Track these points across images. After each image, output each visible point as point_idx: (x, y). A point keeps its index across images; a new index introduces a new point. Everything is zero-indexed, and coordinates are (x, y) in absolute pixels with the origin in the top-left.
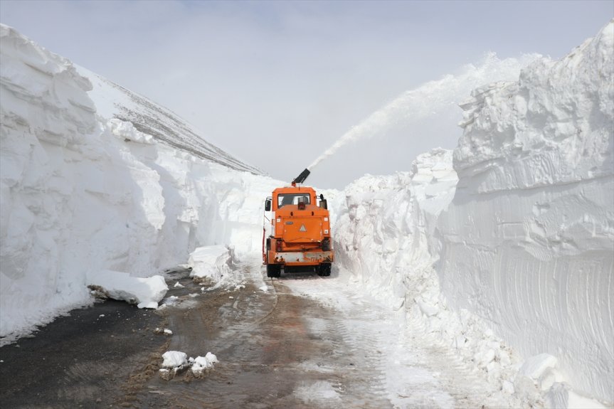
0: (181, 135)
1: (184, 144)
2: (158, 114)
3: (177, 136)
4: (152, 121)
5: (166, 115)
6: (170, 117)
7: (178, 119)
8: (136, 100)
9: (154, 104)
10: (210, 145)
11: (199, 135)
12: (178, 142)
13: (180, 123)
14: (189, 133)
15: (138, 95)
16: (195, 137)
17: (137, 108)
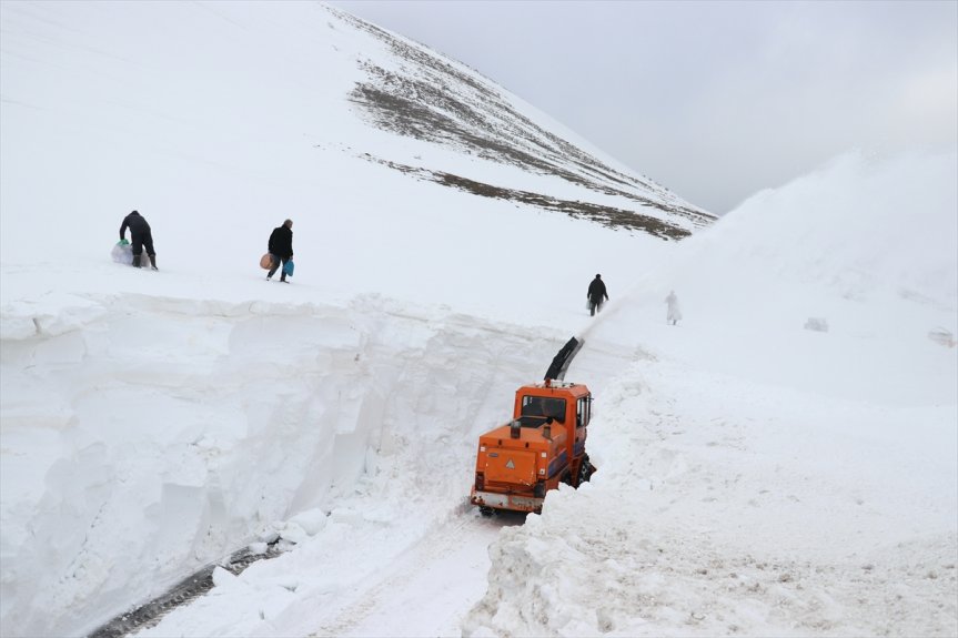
0: (490, 119)
1: (492, 137)
2: (445, 77)
3: (480, 121)
4: (432, 92)
5: (461, 77)
6: (470, 82)
7: (487, 84)
8: (401, 50)
9: (436, 56)
10: (547, 135)
12: (482, 133)
13: (487, 92)
14: (506, 113)
15: (406, 41)
16: (518, 122)
17: (403, 69)
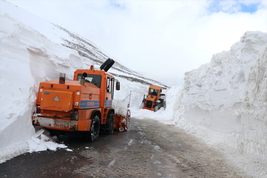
0: (96, 55)
1: (98, 59)
2: (84, 43)
3: (94, 55)
4: (81, 47)
5: (88, 43)
6: (90, 45)
7: (94, 46)
8: (72, 36)
9: (82, 38)
11: (106, 54)
12: (95, 58)
13: (95, 48)
14: (100, 53)
15: (73, 33)
16: (103, 56)
17: (73, 40)
